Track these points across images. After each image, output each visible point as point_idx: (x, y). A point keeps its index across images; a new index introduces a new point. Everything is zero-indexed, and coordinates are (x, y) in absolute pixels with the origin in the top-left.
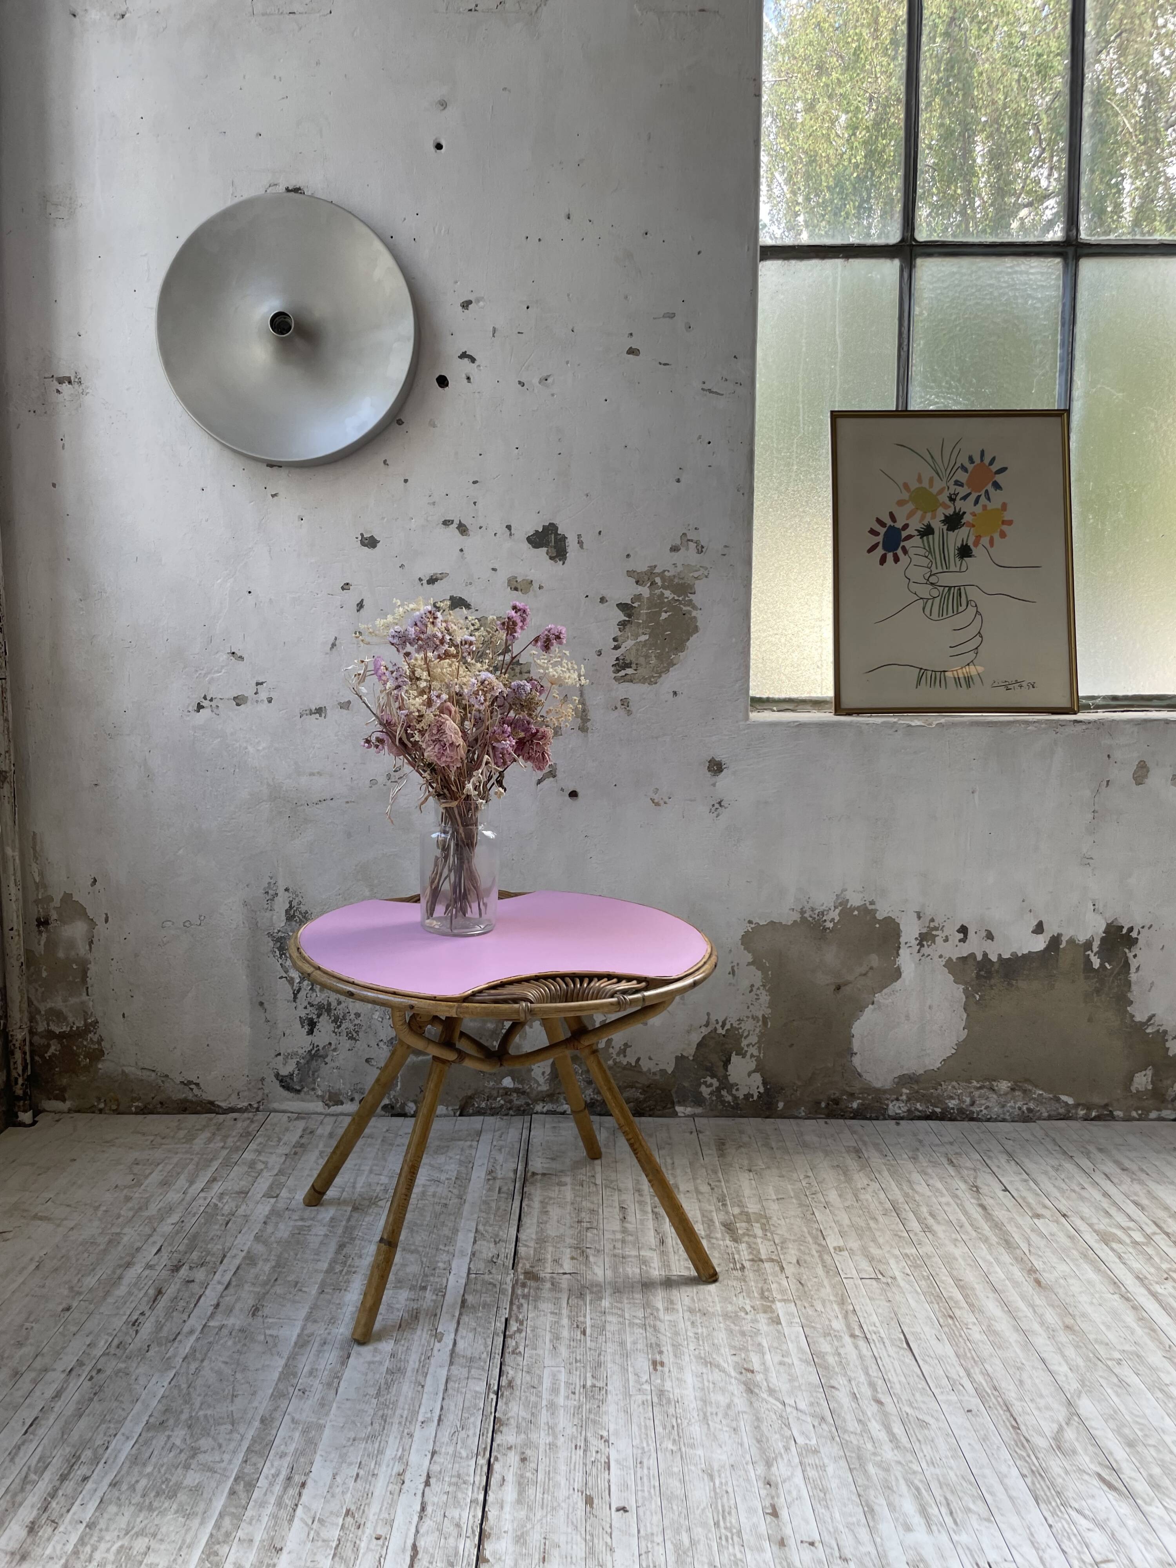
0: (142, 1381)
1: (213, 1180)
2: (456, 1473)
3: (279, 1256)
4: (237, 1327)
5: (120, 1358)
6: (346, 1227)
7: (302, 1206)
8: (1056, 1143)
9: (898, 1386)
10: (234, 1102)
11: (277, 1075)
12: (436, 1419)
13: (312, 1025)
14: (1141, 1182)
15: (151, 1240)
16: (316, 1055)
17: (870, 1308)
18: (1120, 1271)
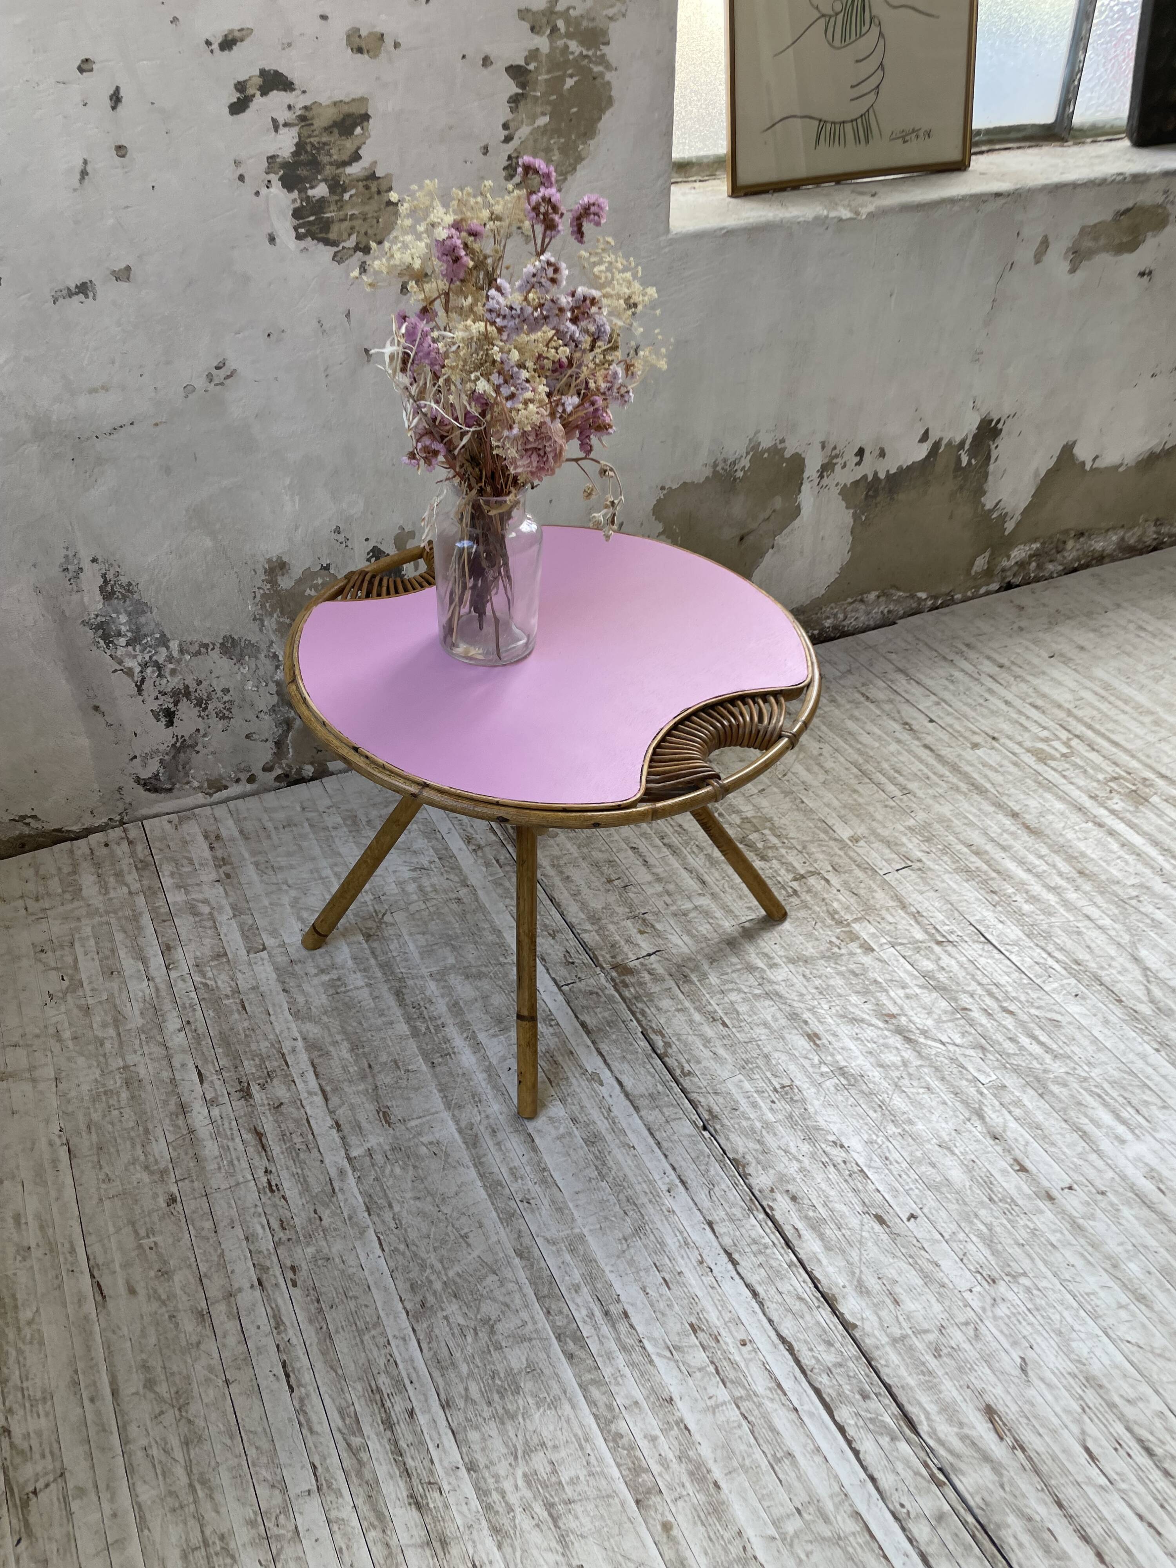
0: (351, 1260)
1: (167, 949)
2: (749, 1240)
3: (344, 1032)
4: (387, 1147)
5: (298, 1240)
6: (381, 966)
7: (305, 953)
8: (931, 649)
9: (1010, 989)
10: (88, 822)
11: (138, 780)
12: (677, 1181)
13: (170, 716)
14: (1027, 681)
15: (176, 1063)
16: (181, 747)
17: (927, 904)
18: (1076, 793)
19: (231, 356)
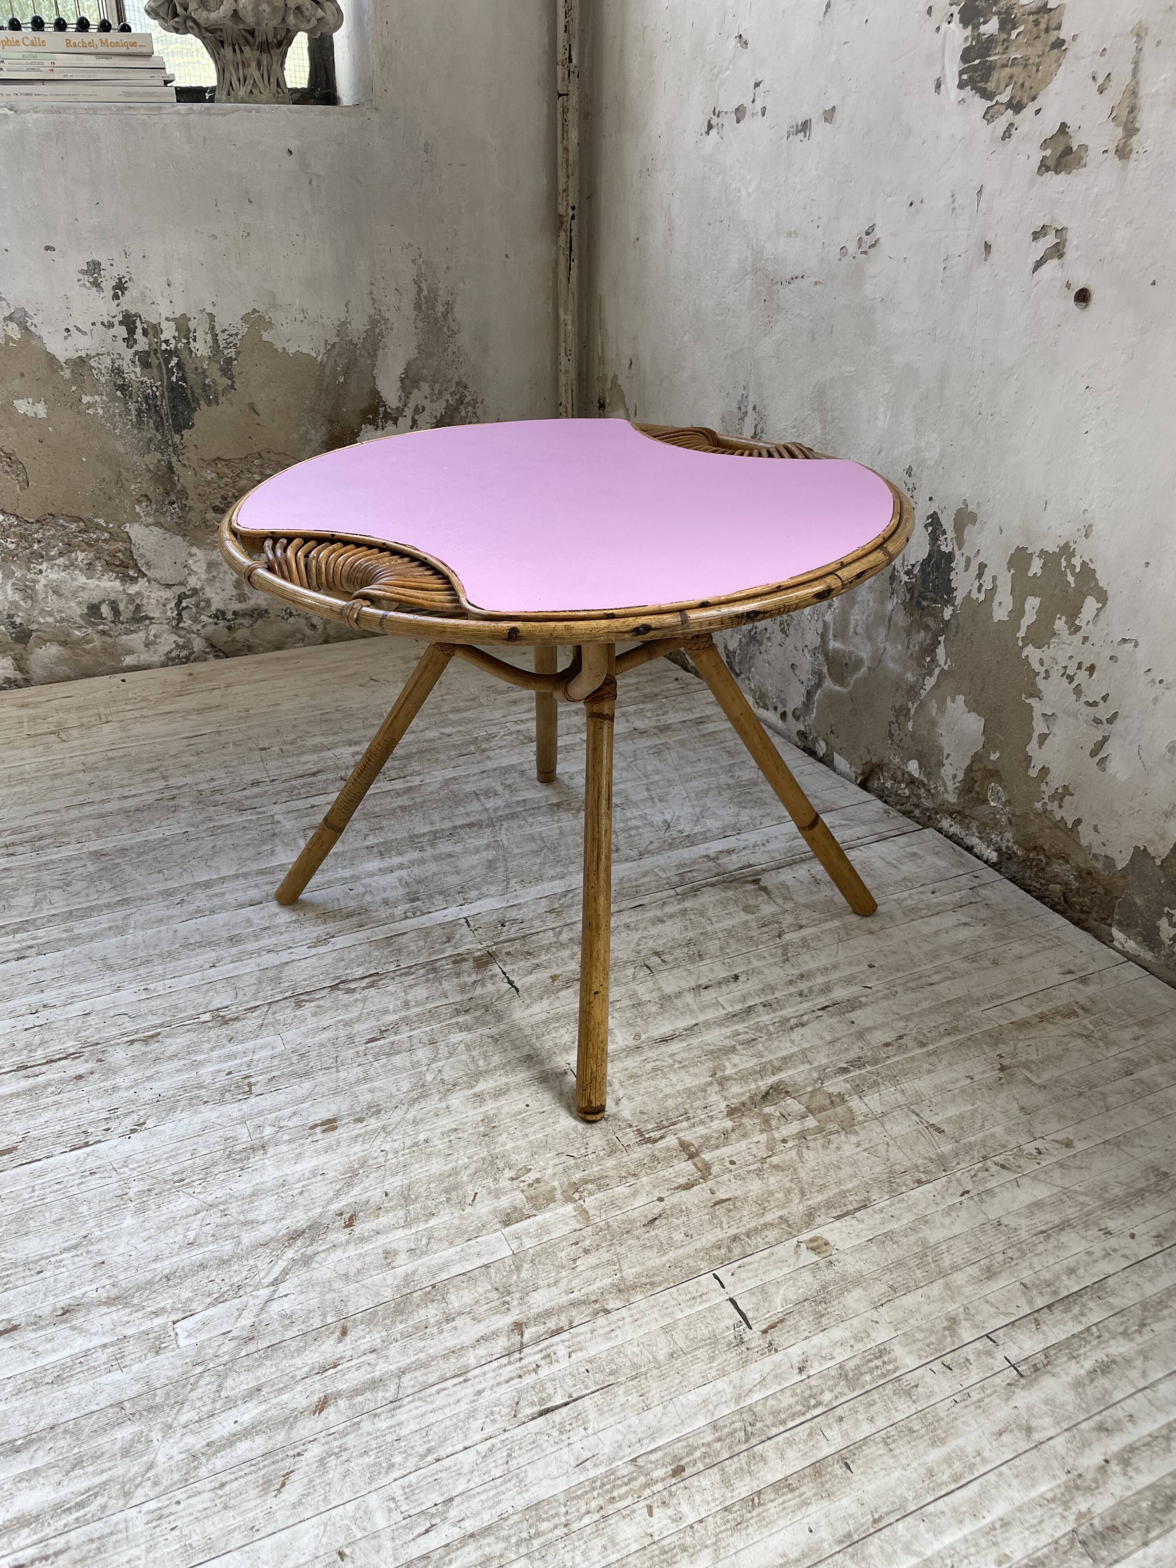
17: (631, 1332)
19: (879, 222)
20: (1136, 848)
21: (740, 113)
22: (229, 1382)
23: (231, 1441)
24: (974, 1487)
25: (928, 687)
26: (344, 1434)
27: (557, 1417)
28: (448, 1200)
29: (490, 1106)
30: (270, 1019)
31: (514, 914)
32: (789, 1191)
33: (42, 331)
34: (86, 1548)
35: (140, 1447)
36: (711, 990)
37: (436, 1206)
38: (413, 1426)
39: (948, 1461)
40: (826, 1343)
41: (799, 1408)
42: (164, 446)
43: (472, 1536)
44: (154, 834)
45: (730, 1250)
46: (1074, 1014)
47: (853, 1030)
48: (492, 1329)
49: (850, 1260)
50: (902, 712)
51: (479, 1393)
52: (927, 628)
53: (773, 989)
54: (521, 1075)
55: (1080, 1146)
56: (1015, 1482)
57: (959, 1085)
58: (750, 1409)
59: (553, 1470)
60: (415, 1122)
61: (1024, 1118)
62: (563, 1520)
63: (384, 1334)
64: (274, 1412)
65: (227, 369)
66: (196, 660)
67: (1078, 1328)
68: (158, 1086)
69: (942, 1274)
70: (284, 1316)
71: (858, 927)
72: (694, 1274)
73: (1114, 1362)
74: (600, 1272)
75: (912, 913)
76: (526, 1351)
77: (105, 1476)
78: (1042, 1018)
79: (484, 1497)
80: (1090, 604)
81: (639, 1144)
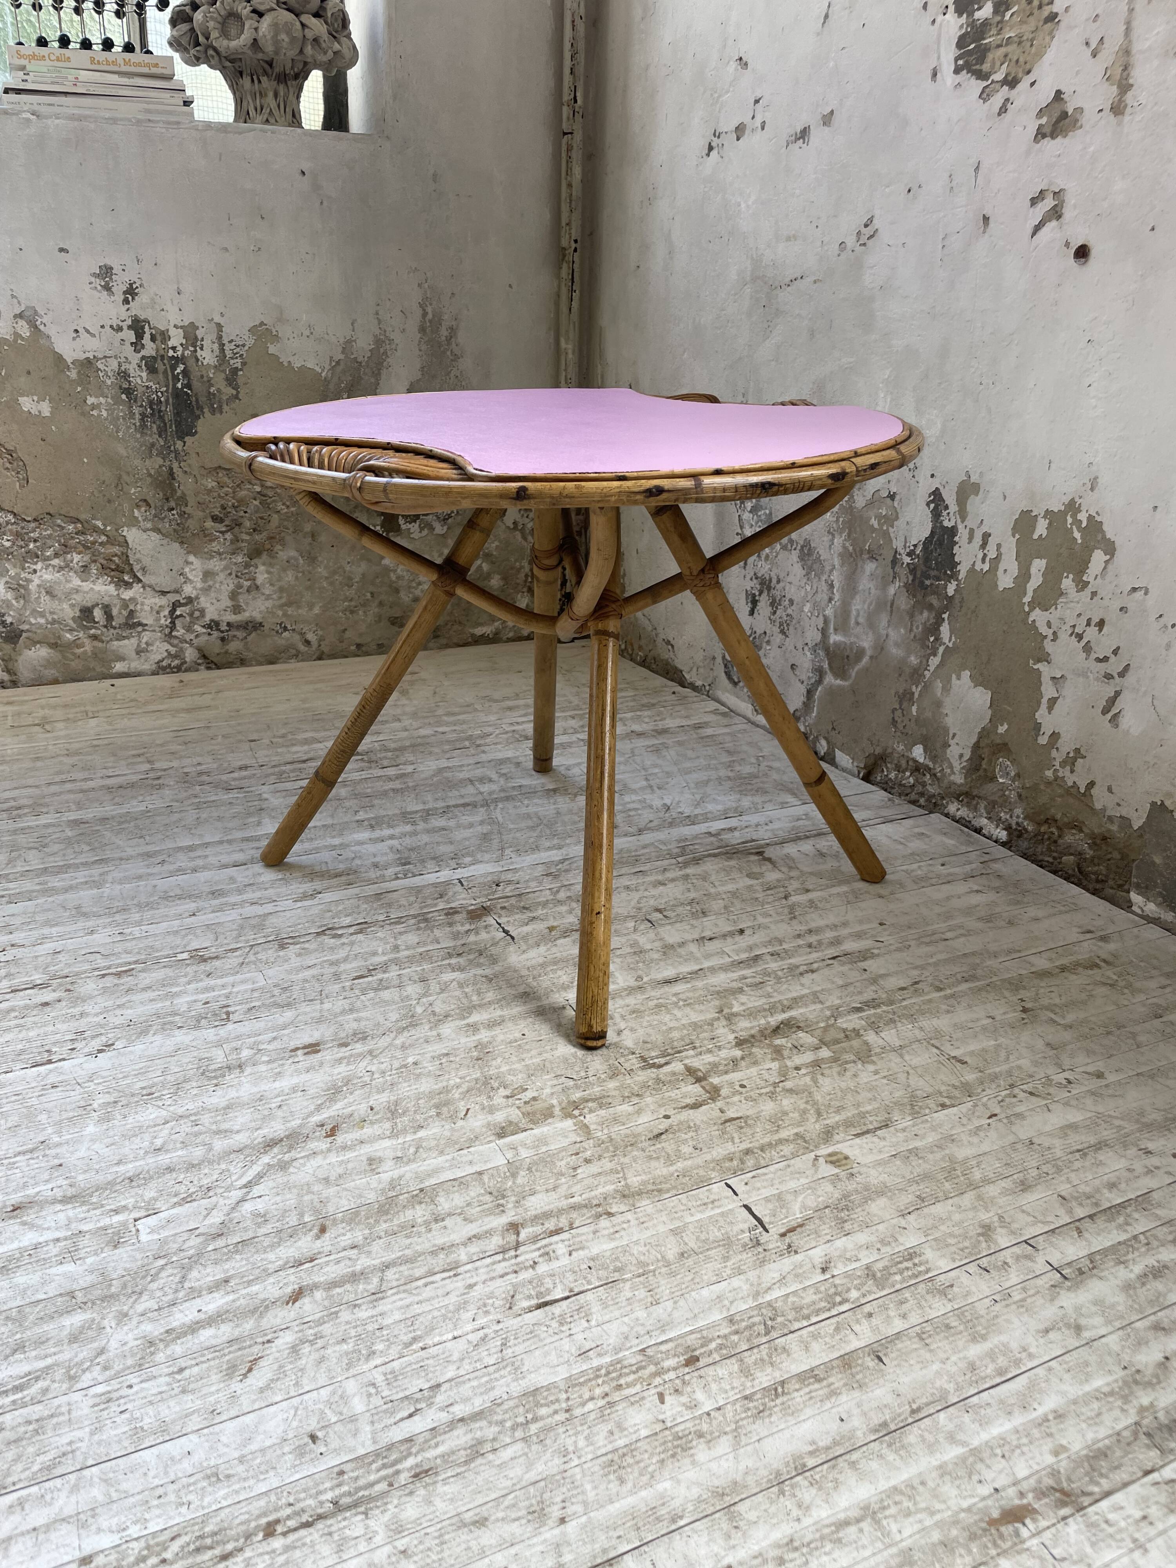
10: (694, 679)
19: (877, 213)
20: (1153, 804)
21: (740, 131)
22: (194, 1274)
23: (193, 1328)
24: (1022, 1380)
25: (932, 668)
26: (320, 1322)
27: (557, 1309)
28: (438, 1114)
29: (484, 1035)
30: (252, 958)
31: (509, 876)
32: (804, 1112)
33: (51, 330)
34: (22, 1429)
35: (90, 1333)
36: (715, 942)
37: (426, 1119)
38: (397, 1316)
39: (991, 1355)
40: (850, 1246)
41: (823, 1304)
42: (166, 451)
43: (462, 1420)
44: (136, 806)
45: (742, 1162)
46: (1097, 966)
47: (865, 976)
48: (485, 1228)
49: (873, 1172)
50: (906, 697)
51: (471, 1286)
52: (930, 607)
53: (780, 942)
54: (517, 1009)
55: (1111, 1078)
56: (1067, 1376)
57: (979, 1024)
58: (769, 1304)
59: (553, 1358)
60: (403, 1047)
61: (1052, 1053)
62: (564, 1405)
63: (367, 1232)
64: (242, 1301)
65: (232, 379)
66: (186, 671)
67: (1123, 1237)
68: (129, 1013)
69: (973, 1186)
70: (256, 1215)
71: (867, 892)
72: (704, 1183)
73: (1165, 1267)
74: (603, 1179)
75: (921, 881)
76: (522, 1249)
77: (49, 1361)
78: (1063, 969)
79: (475, 1383)
80: (1098, 557)
81: (643, 1068)
